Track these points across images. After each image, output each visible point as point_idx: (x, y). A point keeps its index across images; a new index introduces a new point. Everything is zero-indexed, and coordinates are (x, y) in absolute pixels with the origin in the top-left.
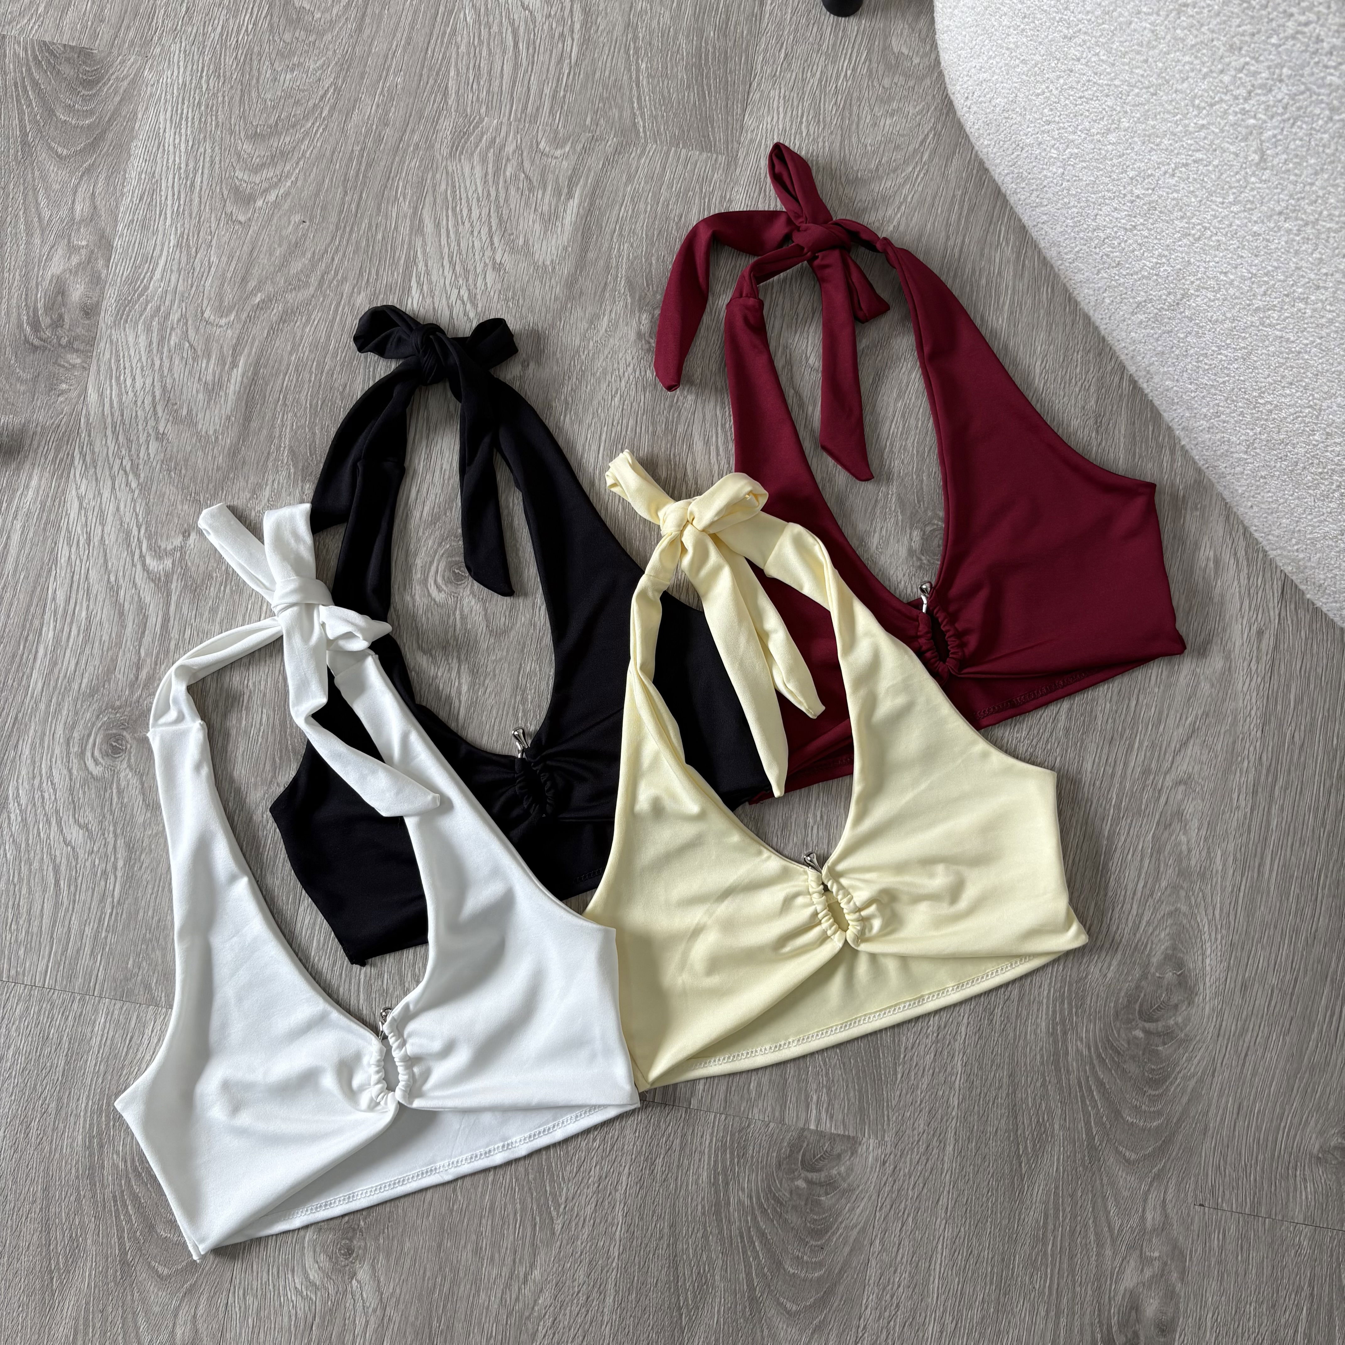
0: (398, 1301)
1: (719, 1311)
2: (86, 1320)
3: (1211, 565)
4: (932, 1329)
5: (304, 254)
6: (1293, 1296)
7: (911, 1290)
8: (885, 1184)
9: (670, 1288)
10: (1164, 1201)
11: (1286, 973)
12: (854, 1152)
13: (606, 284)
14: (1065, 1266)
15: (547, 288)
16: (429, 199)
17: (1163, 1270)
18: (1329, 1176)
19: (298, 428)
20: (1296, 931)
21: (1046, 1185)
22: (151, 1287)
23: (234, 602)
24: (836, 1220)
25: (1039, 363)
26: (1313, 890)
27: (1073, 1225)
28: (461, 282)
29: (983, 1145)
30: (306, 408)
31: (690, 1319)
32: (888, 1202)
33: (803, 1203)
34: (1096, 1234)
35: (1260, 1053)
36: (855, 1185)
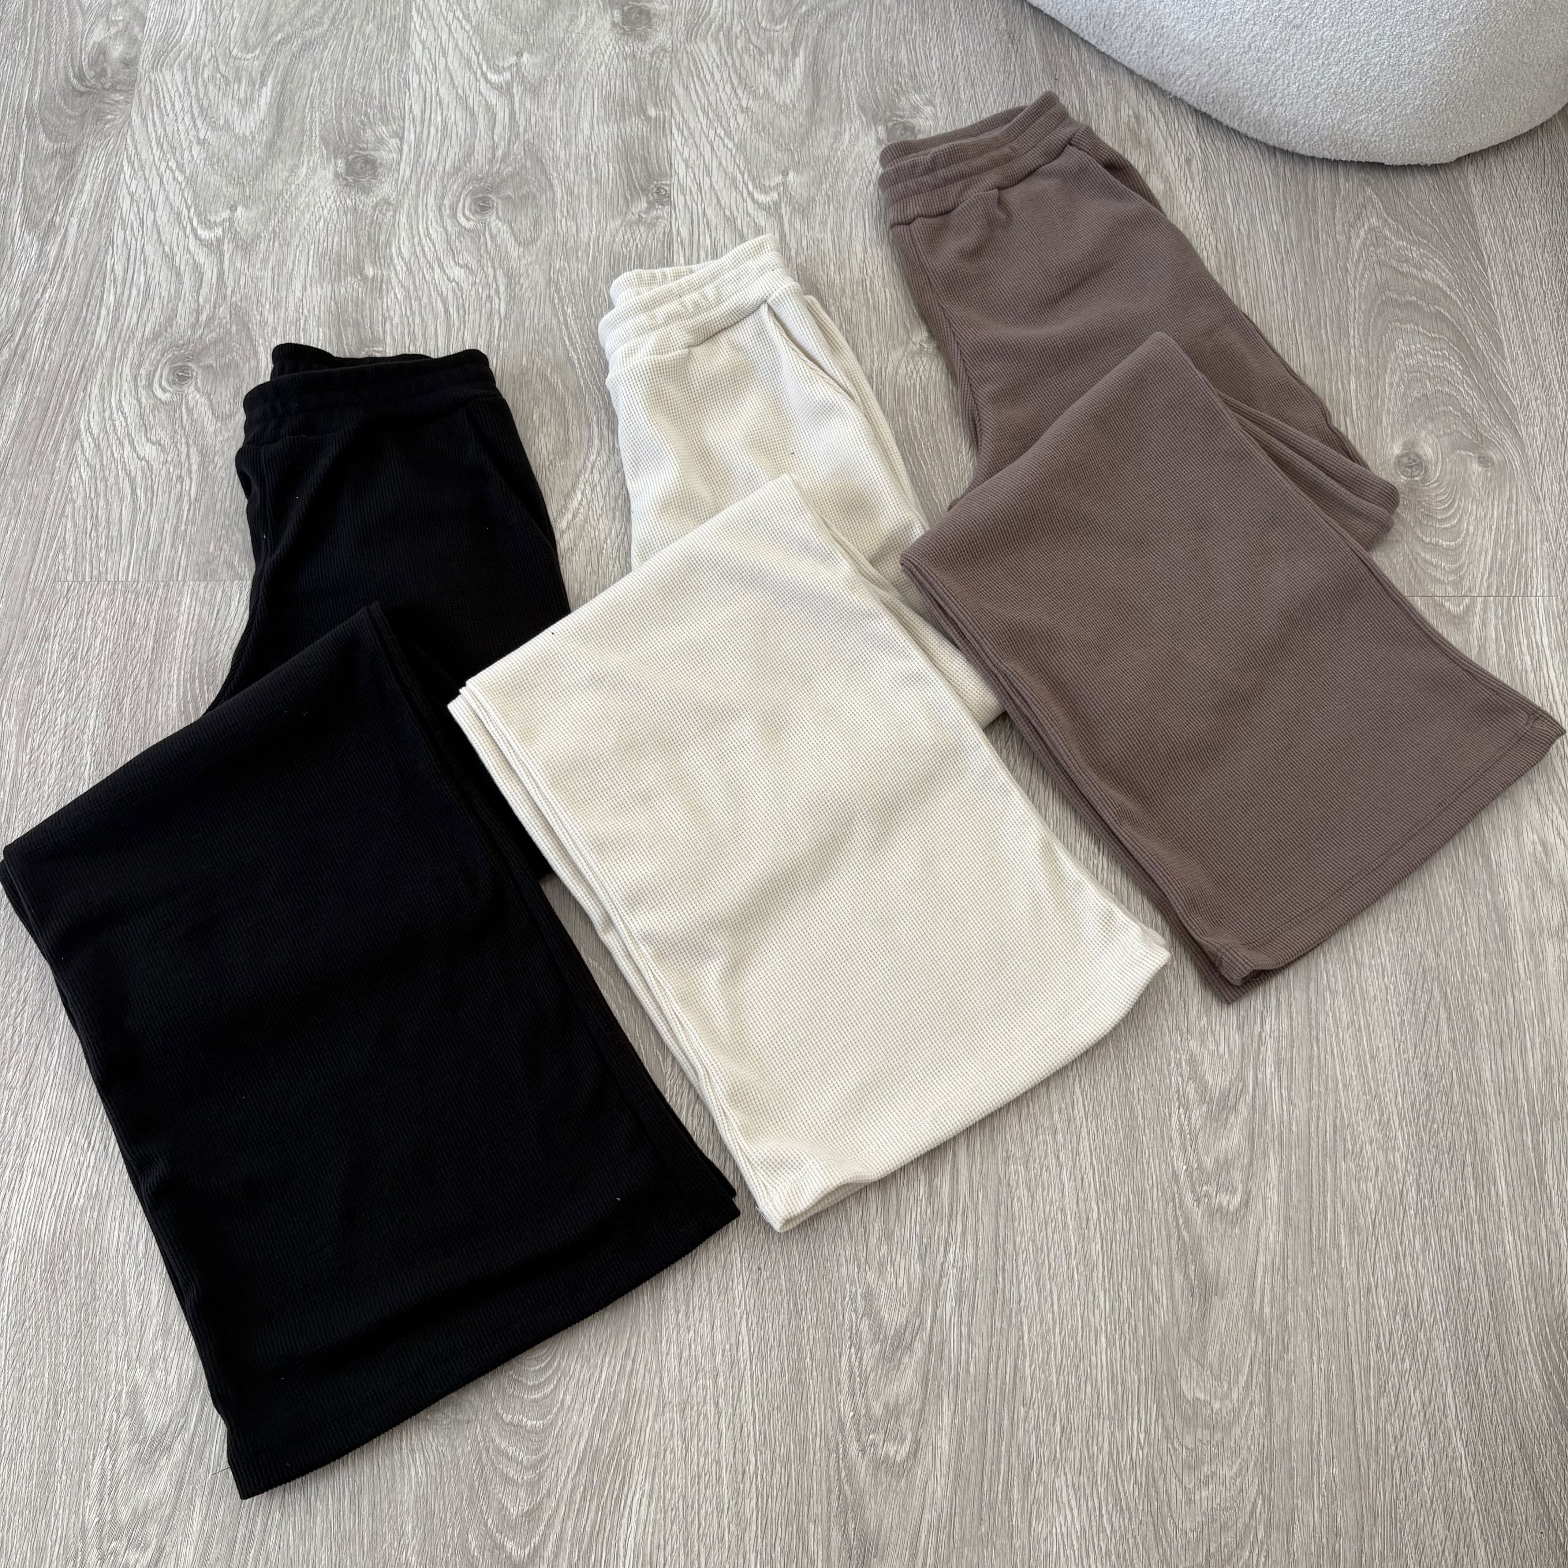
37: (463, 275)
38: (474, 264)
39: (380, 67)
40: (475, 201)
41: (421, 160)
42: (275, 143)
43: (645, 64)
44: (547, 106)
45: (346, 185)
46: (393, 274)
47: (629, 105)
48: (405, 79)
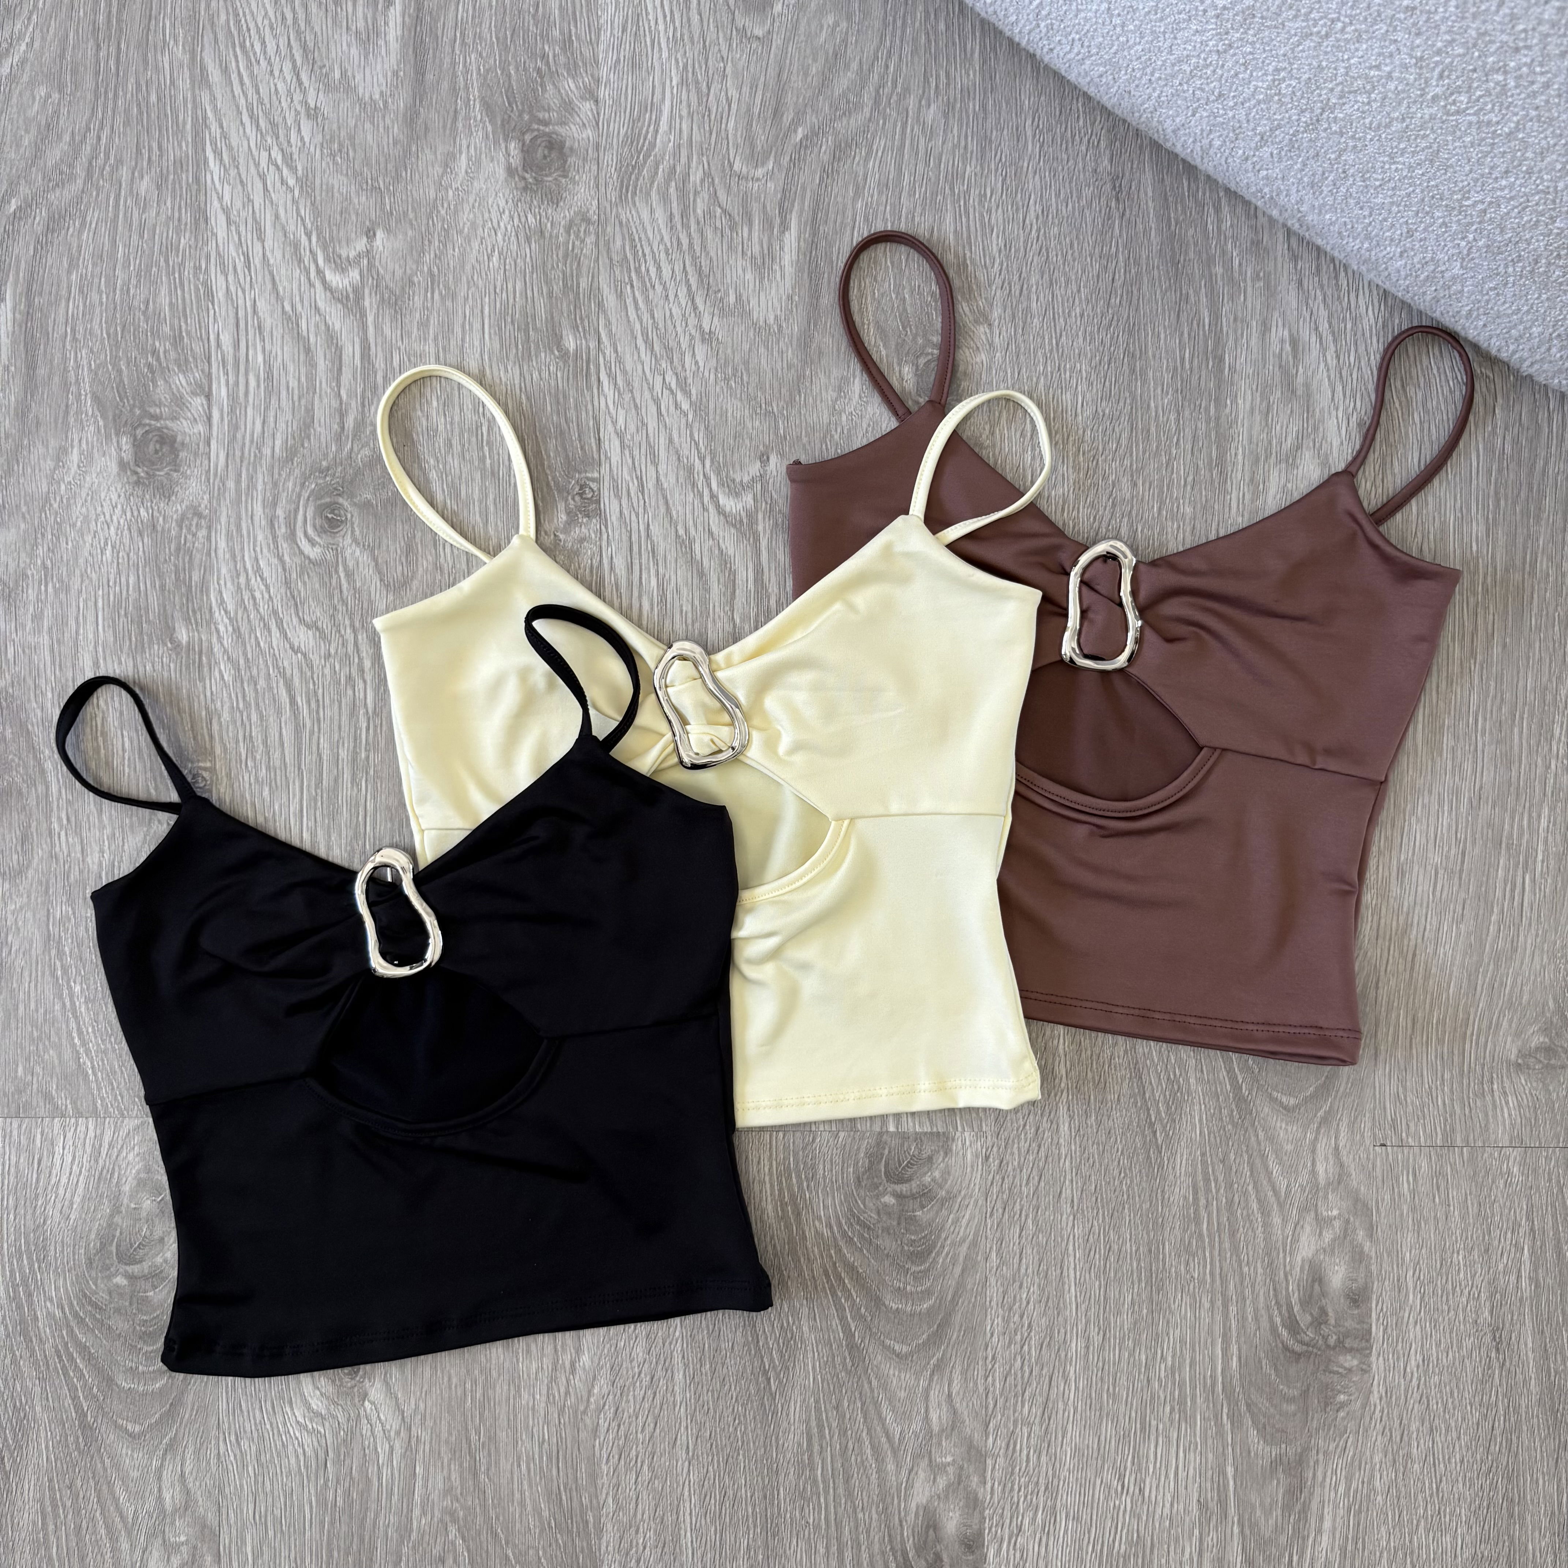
0: (424, 1418)
1: (814, 1367)
2: (53, 1500)
3: (1288, 347)
4: (1075, 1346)
5: (60, 138)
6: (1509, 1235)
7: (1043, 1305)
8: (992, 1183)
9: (750, 1350)
10: (1336, 1148)
11: (1450, 848)
12: (947, 1152)
13: (456, 111)
14: (1227, 1245)
15: (381, 130)
16: (208, 38)
17: (1346, 1230)
18: (1535, 1084)
19: (98, 367)
20: (1457, 792)
21: (1190, 1154)
22: (124, 1450)
23: (61, 603)
24: (939, 1237)
25: (1029, 122)
26: (1470, 739)
27: (1230, 1196)
28: (269, 140)
29: (1105, 1118)
30: (103, 339)
31: (780, 1382)
32: (999, 1204)
33: (895, 1223)
34: (1259, 1201)
35: (1430, 950)
36: (955, 1191)
37: (312, 643)
38: (325, 623)
39: (167, 262)
40: (320, 510)
41: (239, 436)
42: (29, 408)
43: (558, 248)
44: (415, 330)
45: (138, 483)
46: (214, 639)
47: (535, 329)
48: (205, 284)
